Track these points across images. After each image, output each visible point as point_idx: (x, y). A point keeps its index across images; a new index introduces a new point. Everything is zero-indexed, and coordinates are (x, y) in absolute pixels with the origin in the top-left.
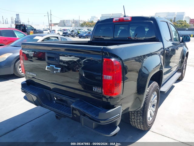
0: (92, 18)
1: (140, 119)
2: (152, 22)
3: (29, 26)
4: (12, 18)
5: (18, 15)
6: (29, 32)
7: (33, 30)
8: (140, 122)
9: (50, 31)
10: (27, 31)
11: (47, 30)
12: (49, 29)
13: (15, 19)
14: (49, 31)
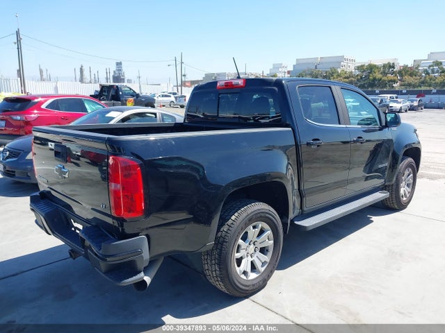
0: (274, 68)
1: (215, 271)
2: (276, 89)
3: (126, 89)
4: (108, 72)
5: (119, 64)
6: (126, 101)
7: (133, 96)
8: (216, 277)
9: (176, 98)
10: (122, 99)
11: (170, 96)
12: (174, 94)
13: (114, 72)
14: (172, 98)
